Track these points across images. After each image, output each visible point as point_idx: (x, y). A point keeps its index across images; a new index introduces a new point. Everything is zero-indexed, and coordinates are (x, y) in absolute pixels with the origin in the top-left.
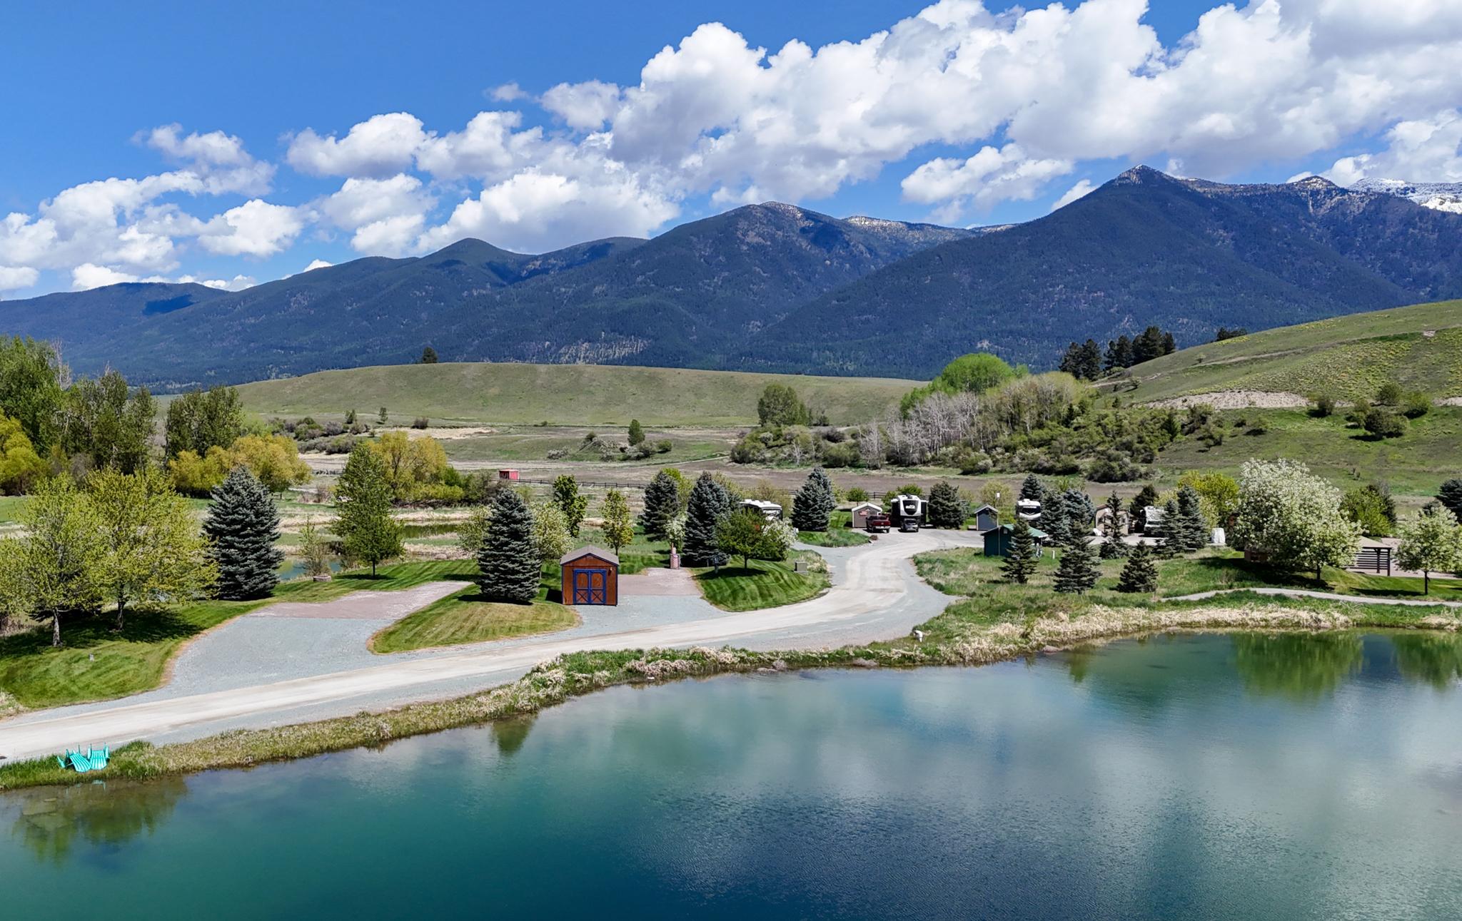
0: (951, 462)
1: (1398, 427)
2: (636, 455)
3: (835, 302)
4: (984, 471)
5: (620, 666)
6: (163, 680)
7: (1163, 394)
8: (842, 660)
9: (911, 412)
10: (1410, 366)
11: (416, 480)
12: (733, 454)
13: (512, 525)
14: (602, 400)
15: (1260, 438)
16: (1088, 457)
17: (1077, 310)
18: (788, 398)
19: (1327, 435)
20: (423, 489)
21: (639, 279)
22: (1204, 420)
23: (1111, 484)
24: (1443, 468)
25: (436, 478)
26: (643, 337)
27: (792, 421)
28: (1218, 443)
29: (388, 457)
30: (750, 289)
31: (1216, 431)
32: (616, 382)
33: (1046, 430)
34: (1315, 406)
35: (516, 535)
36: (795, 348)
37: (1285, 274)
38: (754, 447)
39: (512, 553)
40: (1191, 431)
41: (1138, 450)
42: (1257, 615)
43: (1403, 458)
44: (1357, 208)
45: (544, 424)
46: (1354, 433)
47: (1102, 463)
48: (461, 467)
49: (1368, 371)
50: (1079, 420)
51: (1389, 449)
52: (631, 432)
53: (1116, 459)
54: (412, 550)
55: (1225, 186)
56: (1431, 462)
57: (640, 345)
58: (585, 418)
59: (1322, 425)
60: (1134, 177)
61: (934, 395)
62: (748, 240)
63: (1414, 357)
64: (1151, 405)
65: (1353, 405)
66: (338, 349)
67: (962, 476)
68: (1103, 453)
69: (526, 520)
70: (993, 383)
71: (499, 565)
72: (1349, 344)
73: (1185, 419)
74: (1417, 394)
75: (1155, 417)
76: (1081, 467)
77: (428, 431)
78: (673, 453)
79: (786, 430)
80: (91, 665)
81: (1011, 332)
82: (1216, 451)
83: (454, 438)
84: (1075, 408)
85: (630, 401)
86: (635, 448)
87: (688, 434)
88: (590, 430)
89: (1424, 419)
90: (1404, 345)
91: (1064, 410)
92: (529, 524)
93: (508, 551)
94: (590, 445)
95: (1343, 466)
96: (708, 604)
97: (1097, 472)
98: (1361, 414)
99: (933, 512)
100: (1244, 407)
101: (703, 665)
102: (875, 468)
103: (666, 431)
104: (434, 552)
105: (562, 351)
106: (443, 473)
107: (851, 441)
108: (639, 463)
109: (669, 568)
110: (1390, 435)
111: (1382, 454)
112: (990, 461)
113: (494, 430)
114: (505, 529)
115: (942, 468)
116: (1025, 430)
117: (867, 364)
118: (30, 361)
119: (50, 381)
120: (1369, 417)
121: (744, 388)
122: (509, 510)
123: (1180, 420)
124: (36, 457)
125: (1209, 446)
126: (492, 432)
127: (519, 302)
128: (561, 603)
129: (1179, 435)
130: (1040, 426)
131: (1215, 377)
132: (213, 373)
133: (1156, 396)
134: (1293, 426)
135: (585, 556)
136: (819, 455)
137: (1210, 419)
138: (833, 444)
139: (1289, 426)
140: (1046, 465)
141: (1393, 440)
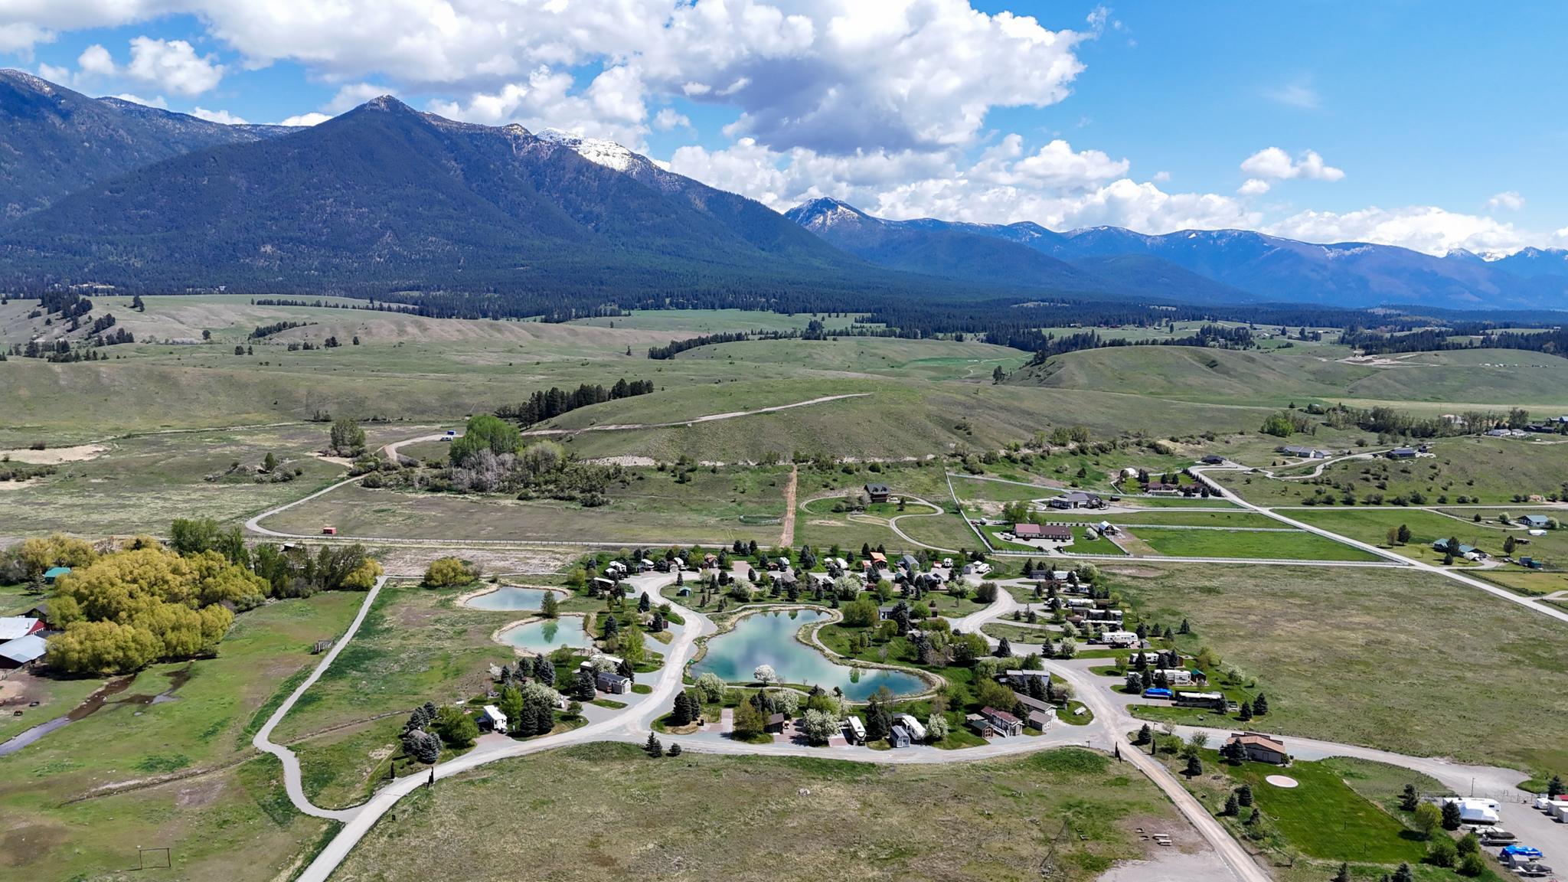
0: (508, 490)
1: (690, 477)
4: (531, 498)
15: (642, 482)
17: (347, 223)
19: (665, 480)
28: (628, 484)
31: (626, 478)
34: (660, 465)
37: (501, 204)
40: (616, 478)
41: (599, 488)
43: (694, 492)
50: (566, 470)
51: (689, 488)
56: (703, 495)
59: (661, 476)
60: (383, 105)
65: (672, 464)
72: (662, 428)
74: (692, 459)
76: (577, 496)
77: (48, 451)
82: (628, 488)
89: (697, 472)
90: (682, 430)
94: (236, 469)
97: (588, 501)
98: (676, 470)
100: (633, 465)
102: (463, 492)
111: (687, 490)
113: (105, 447)
115: (504, 494)
120: (679, 472)
123: (611, 471)
125: (625, 486)
126: (106, 450)
129: (612, 480)
130: (548, 472)
134: (653, 475)
137: (622, 471)
140: (560, 495)
141: (689, 483)
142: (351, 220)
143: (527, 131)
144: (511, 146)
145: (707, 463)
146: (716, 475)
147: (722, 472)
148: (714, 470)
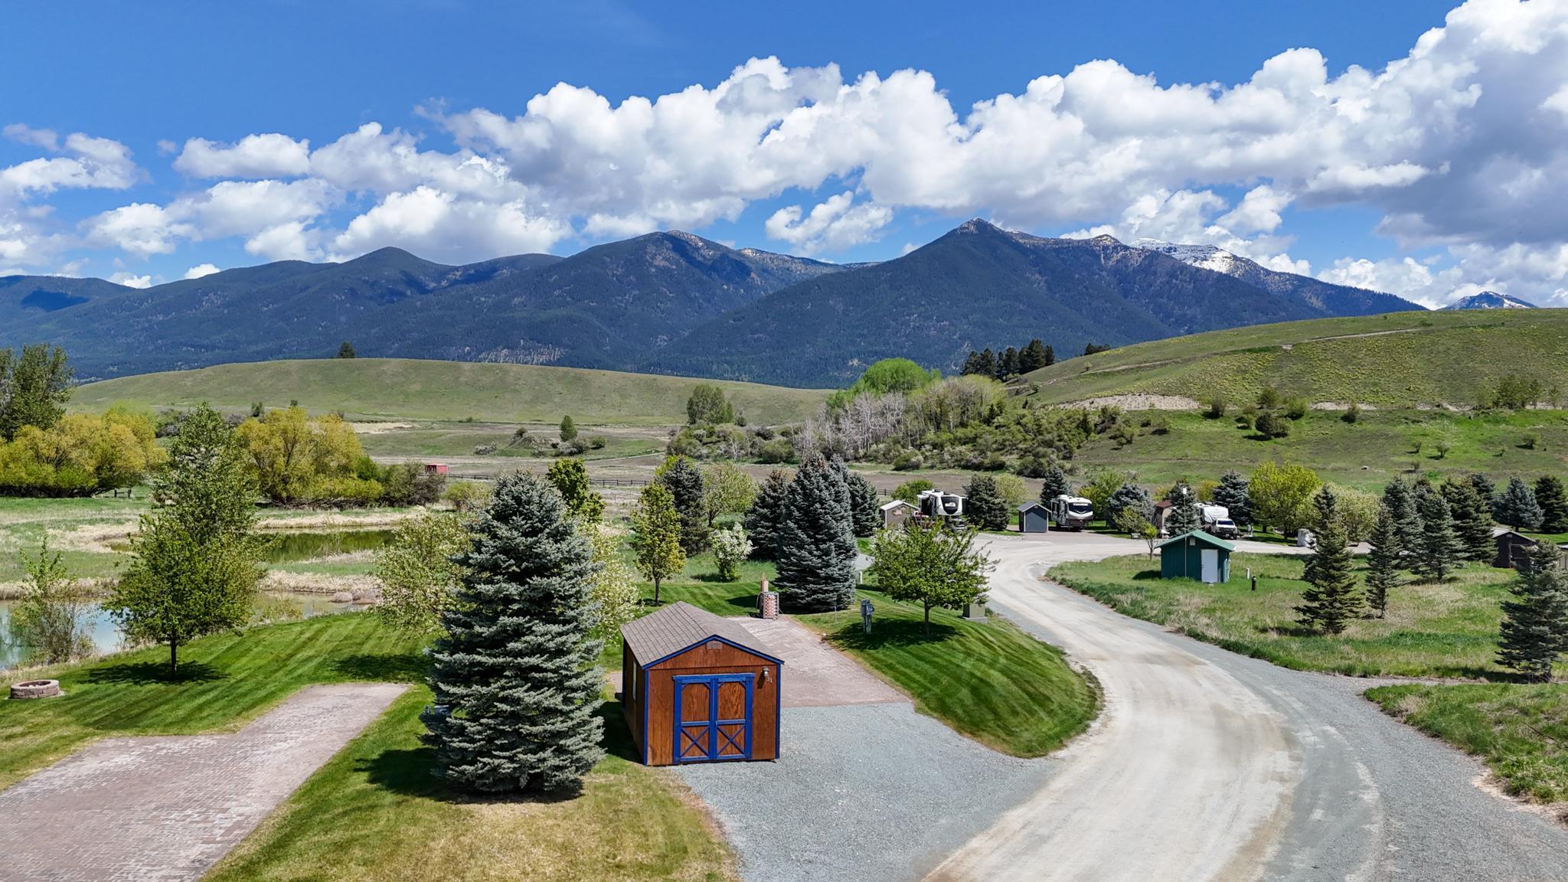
0: (882, 458)
1: (1283, 428)
2: (568, 451)
3: (731, 321)
4: (916, 467)
7: (1071, 397)
10: (1277, 374)
11: (317, 472)
13: (536, 580)
14: (528, 397)
15: (1164, 437)
16: (1011, 454)
17: (928, 336)
18: (716, 399)
19: (1223, 435)
20: (326, 485)
21: (556, 293)
22: (1113, 420)
24: (1333, 465)
25: (345, 469)
26: (559, 346)
27: (720, 420)
28: (1129, 442)
29: (278, 441)
30: (658, 307)
31: (1127, 431)
32: (542, 381)
33: (969, 428)
34: (1209, 408)
35: (542, 606)
36: (697, 360)
37: (1085, 312)
38: (690, 444)
39: (534, 660)
40: (1103, 431)
41: (1059, 447)
43: (1294, 456)
45: (470, 420)
46: (1246, 433)
47: (1028, 460)
48: (382, 461)
49: (1244, 378)
50: (999, 420)
51: (1279, 448)
52: (563, 428)
53: (1044, 456)
54: (292, 584)
57: (558, 353)
58: (510, 416)
59: (1215, 426)
60: (972, 228)
61: (861, 396)
62: (656, 263)
63: (1280, 367)
64: (1062, 406)
65: (1240, 408)
66: (253, 348)
67: (896, 472)
68: (1026, 451)
69: (569, 561)
70: (914, 386)
71: (494, 697)
72: (1221, 355)
73: (1097, 419)
74: (1292, 400)
75: (1069, 418)
76: (1008, 463)
78: (608, 448)
79: (718, 428)
81: (876, 353)
82: (1129, 449)
83: (372, 432)
84: (995, 408)
85: (556, 400)
86: (567, 444)
87: (617, 432)
88: (519, 427)
89: (1303, 421)
90: (1269, 356)
91: (985, 411)
92: (580, 573)
93: (521, 654)
94: (519, 440)
96: (952, 731)
97: (1027, 468)
98: (1250, 416)
100: (1146, 408)
103: (594, 428)
104: (332, 587)
105: (481, 356)
106: (354, 464)
107: (781, 439)
109: (760, 616)
110: (1277, 435)
111: (1275, 452)
112: (921, 458)
113: (416, 425)
114: (513, 589)
115: (874, 464)
116: (949, 427)
120: (1258, 419)
121: (669, 390)
122: (525, 535)
123: (1094, 419)
125: (1122, 444)
126: (413, 428)
127: (440, 309)
128: (642, 760)
129: (1092, 434)
130: (963, 425)
131: (1108, 382)
132: (115, 369)
133: (1062, 398)
134: (1192, 427)
135: (703, 643)
136: (756, 452)
137: (1119, 420)
138: (765, 442)
139: (1188, 427)
140: (975, 461)
141: (1280, 440)
142: (933, 332)
143: (1117, 241)
144: (1099, 256)
145: (1329, 406)
146: (1356, 426)
147: (1372, 421)
148: (1349, 418)
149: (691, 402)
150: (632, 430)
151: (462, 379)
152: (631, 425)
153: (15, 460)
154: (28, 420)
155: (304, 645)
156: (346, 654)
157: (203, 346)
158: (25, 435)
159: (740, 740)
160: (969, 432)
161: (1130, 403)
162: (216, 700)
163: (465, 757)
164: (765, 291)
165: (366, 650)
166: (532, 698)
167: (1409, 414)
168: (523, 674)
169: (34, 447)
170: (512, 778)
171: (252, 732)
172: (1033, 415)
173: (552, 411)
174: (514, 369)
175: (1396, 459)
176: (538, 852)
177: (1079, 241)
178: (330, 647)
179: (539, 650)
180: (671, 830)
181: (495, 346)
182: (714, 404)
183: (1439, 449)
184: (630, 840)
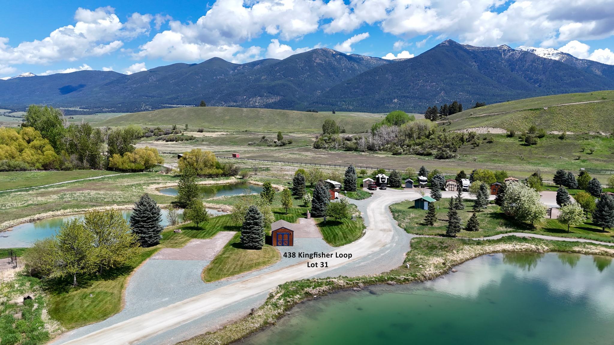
0: (389, 150)
1: (536, 142)
2: (280, 144)
3: (346, 85)
4: (400, 154)
5: (303, 290)
6: (122, 305)
7: (460, 127)
8: (383, 281)
9: (375, 132)
10: (539, 119)
11: (205, 167)
12: (314, 145)
13: (255, 220)
14: (266, 122)
15: (491, 144)
16: (435, 149)
17: (426, 89)
19: (513, 143)
20: (207, 171)
21: (278, 74)
22: (473, 137)
23: (443, 160)
24: (550, 156)
25: (212, 166)
26: (279, 96)
27: (334, 132)
28: (478, 146)
30: (317, 79)
31: (477, 141)
32: (271, 114)
33: (421, 140)
34: (509, 133)
35: (256, 224)
36: (332, 101)
37: (494, 78)
38: (322, 143)
40: (469, 141)
41: (451, 147)
42: (518, 247)
43: (537, 152)
44: (518, 56)
45: (246, 131)
46: (521, 143)
47: (439, 152)
49: (526, 121)
50: (432, 136)
51: (532, 149)
52: (278, 136)
53: (445, 151)
55: (476, 47)
56: (546, 154)
57: (279, 99)
58: (261, 129)
59: (510, 140)
60: (447, 43)
61: (383, 126)
62: (316, 61)
63: (541, 116)
64: (456, 131)
65: (521, 133)
66: (167, 97)
67: (393, 156)
68: (440, 149)
69: (260, 218)
70: (403, 122)
71: (250, 236)
72: (520, 111)
73: (467, 137)
74: (542, 130)
75: (457, 136)
76: (433, 153)
77: (203, 133)
78: (293, 144)
79: (332, 136)
80: (91, 300)
81: (404, 96)
82: (477, 148)
84: (431, 132)
85: (277, 122)
86: (280, 142)
87: (297, 136)
88: (263, 134)
89: (544, 139)
90: (538, 112)
91: (427, 133)
93: (253, 230)
94: (263, 140)
95: (518, 155)
96: (326, 243)
97: (438, 155)
98: (524, 136)
99: (391, 182)
100: (486, 133)
101: (333, 287)
102: (363, 151)
103: (290, 134)
104: (217, 207)
105: (250, 100)
107: (355, 141)
108: (281, 148)
109: (306, 218)
110: (533, 144)
111: (530, 151)
112: (402, 150)
113: (228, 133)
116: (414, 139)
117: (356, 107)
118: (51, 116)
119: (60, 126)
120: (526, 138)
121: (317, 118)
122: (254, 214)
123: (465, 137)
124: (56, 155)
125: (475, 147)
126: (227, 134)
128: (272, 245)
129: (465, 142)
130: (419, 138)
131: (477, 121)
132: (120, 105)
133: (457, 128)
134: (502, 140)
135: (282, 228)
136: (344, 146)
137: (476, 137)
138: (348, 142)
139: (500, 140)
140: (421, 152)
141: (534, 146)
142: (429, 88)
143: (509, 47)
144: (501, 54)
145: (556, 133)
146: (564, 141)
147: (570, 139)
148: (561, 138)
149: (324, 126)
150: (304, 135)
151: (244, 115)
152: (304, 132)
153: (125, 162)
154: (127, 150)
155: (217, 223)
156: (225, 225)
157: (150, 96)
158: (126, 155)
159: (287, 243)
160: (420, 141)
161: (480, 131)
162: (206, 234)
163: (246, 243)
164: (360, 71)
165: (228, 225)
166: (254, 236)
167: (585, 136)
168: (253, 233)
169: (129, 158)
170: (252, 246)
171: (214, 239)
172: (444, 135)
173: (275, 127)
174: (262, 110)
175: (574, 154)
176: (255, 255)
177: (493, 48)
178: (221, 224)
179: (255, 230)
180: (273, 254)
181: (256, 95)
182: (332, 126)
183: (591, 150)
184: (267, 255)
